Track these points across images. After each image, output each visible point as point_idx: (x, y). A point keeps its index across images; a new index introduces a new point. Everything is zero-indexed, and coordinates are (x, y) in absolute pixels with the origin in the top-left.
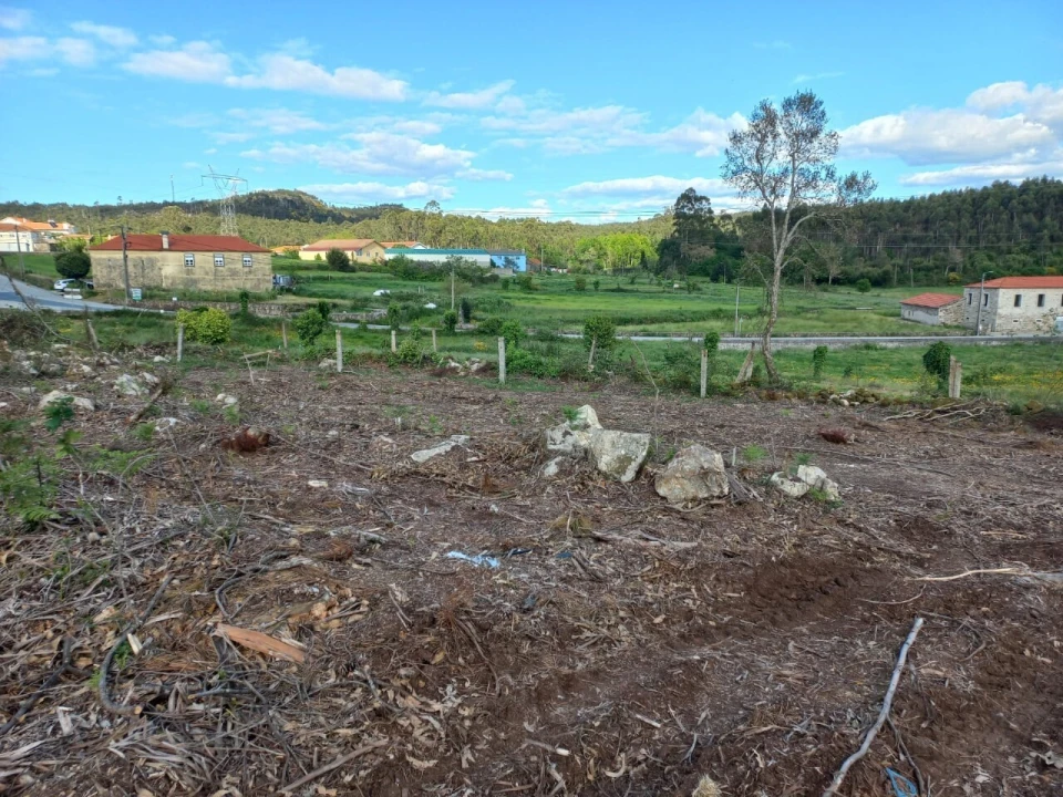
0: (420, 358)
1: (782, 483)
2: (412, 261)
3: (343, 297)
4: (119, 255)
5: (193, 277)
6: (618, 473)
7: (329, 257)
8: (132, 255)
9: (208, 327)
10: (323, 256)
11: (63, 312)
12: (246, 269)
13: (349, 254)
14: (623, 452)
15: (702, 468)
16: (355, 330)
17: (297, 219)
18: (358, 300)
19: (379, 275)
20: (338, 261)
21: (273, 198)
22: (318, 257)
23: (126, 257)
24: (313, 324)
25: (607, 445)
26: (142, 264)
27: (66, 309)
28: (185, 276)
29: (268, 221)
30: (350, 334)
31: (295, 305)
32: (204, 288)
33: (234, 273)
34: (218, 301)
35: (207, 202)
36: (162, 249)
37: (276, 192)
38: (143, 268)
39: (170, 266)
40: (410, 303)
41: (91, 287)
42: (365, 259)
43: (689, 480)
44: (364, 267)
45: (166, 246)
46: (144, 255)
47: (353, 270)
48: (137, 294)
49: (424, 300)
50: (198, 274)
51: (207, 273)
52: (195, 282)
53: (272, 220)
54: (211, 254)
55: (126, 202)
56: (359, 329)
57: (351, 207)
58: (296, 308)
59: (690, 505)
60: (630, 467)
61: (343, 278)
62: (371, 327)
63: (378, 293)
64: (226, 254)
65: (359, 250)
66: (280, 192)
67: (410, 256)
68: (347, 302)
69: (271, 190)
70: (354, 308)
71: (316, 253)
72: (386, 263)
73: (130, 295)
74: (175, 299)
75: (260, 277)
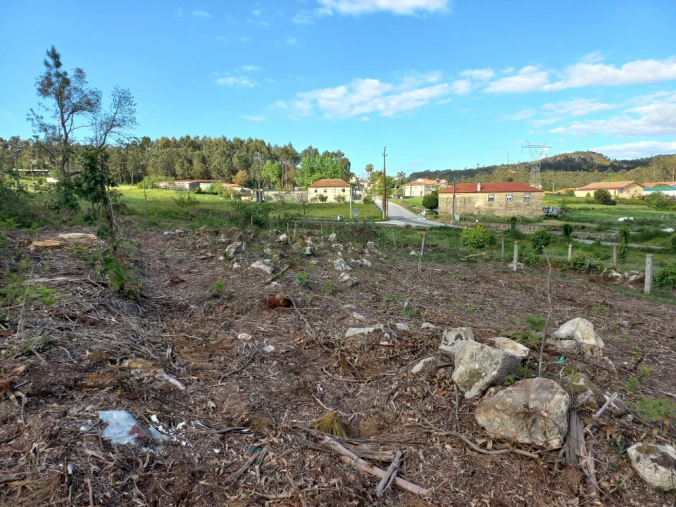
0: (587, 266)
1: (638, 459)
2: (667, 196)
3: (592, 222)
4: (451, 196)
5: (493, 208)
6: (465, 387)
7: (595, 194)
8: (458, 196)
9: (475, 237)
10: (592, 193)
11: (416, 227)
12: (526, 203)
13: (612, 192)
14: (477, 367)
15: (526, 406)
16: (590, 245)
17: (587, 170)
18: (603, 224)
19: (635, 207)
20: (603, 198)
21: (571, 158)
22: (588, 195)
23: (454, 196)
24: (542, 238)
25: (467, 356)
26: (465, 201)
27: (417, 225)
28: (488, 207)
29: (565, 173)
30: (586, 248)
31: (552, 226)
32: (498, 215)
33: (518, 205)
34: (502, 223)
35: (527, 163)
36: (476, 192)
37: (574, 154)
38: (465, 203)
39: (480, 201)
40: (646, 227)
41: (437, 213)
42: (625, 195)
43: (510, 415)
44: (623, 201)
45: (479, 189)
46: (466, 195)
47: (614, 203)
48: (457, 218)
49: (662, 225)
50: (495, 206)
51: (501, 206)
52: (492, 211)
53: (568, 172)
54: (504, 194)
55: (481, 166)
56: (594, 244)
57: (630, 159)
58: (553, 228)
59: (490, 445)
60: (477, 384)
61: (602, 209)
62: (603, 243)
63: (621, 219)
64: (514, 194)
65: (621, 190)
66: (577, 153)
67: (665, 192)
68: (594, 226)
69: (570, 152)
70: (599, 230)
71: (587, 192)
72: (643, 198)
73: (454, 219)
74: (477, 221)
75: (535, 208)
